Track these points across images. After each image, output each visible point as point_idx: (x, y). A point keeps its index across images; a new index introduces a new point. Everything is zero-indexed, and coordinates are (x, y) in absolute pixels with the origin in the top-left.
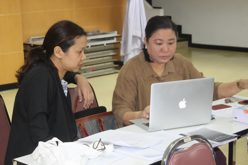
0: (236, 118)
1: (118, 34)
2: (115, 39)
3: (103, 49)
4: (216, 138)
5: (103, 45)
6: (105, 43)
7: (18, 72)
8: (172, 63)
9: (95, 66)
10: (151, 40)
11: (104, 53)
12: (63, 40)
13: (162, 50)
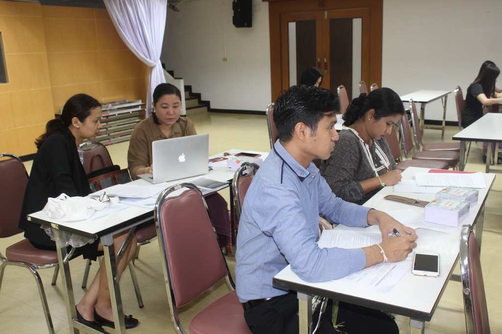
0: (230, 168)
1: (142, 102)
2: (140, 107)
3: (130, 116)
4: (211, 186)
5: (129, 112)
6: (130, 111)
7: (37, 140)
8: (178, 125)
9: (122, 132)
10: (158, 104)
11: (130, 120)
12: (80, 111)
13: (168, 113)
